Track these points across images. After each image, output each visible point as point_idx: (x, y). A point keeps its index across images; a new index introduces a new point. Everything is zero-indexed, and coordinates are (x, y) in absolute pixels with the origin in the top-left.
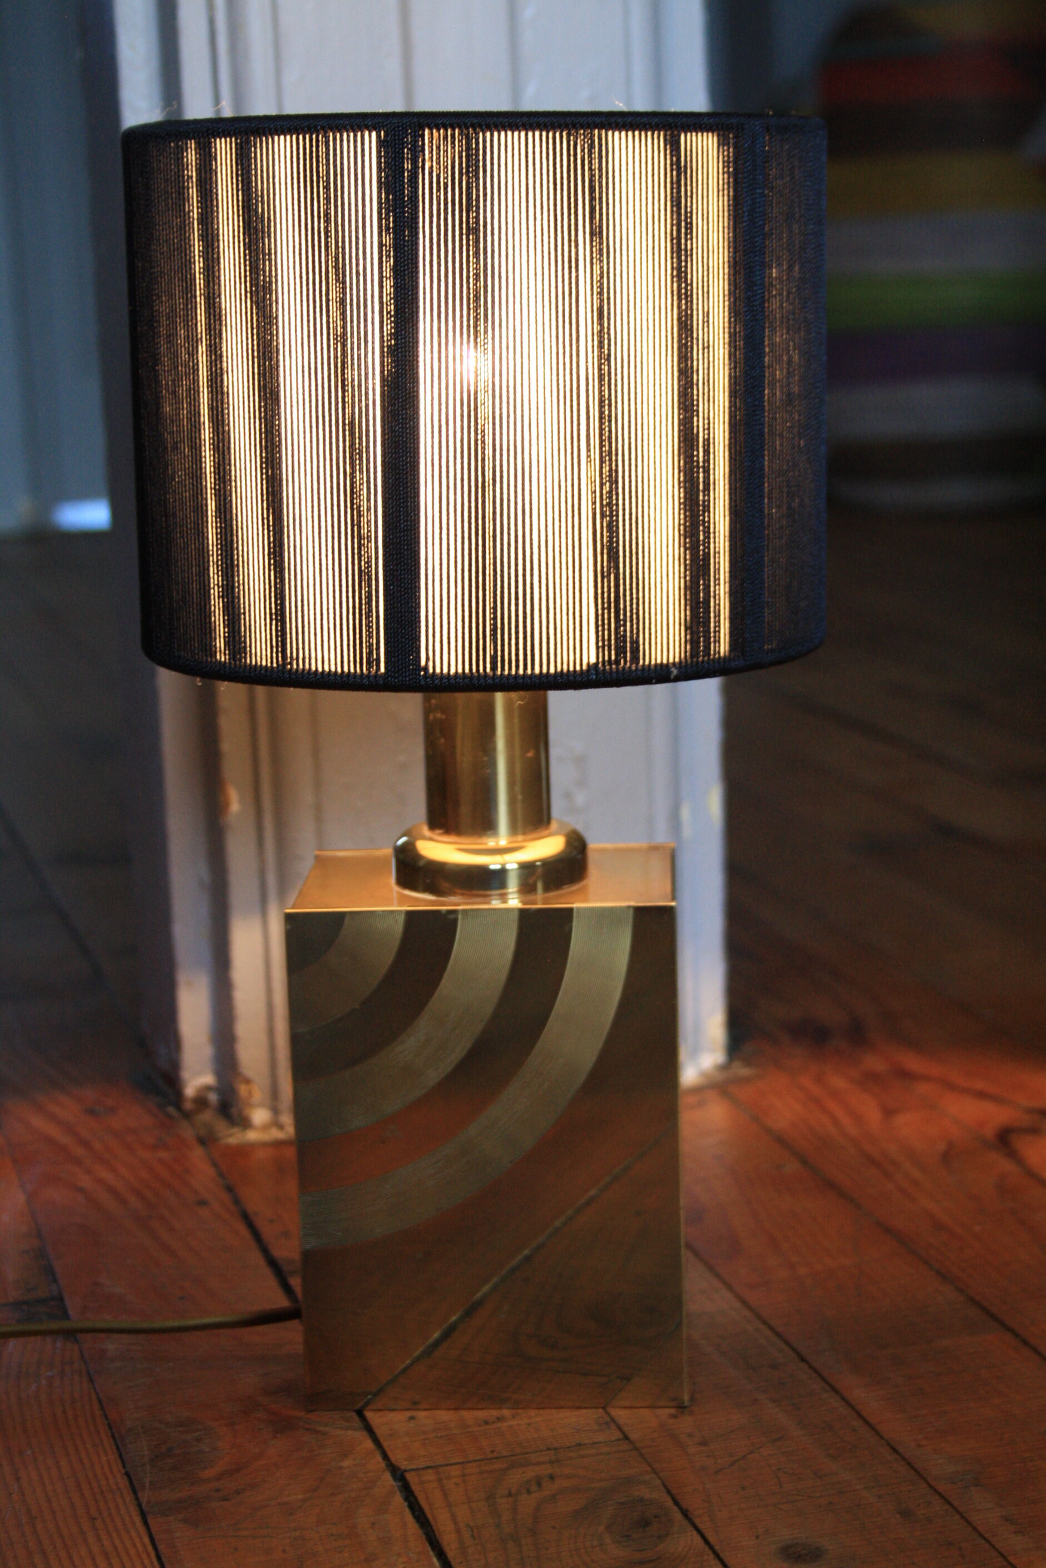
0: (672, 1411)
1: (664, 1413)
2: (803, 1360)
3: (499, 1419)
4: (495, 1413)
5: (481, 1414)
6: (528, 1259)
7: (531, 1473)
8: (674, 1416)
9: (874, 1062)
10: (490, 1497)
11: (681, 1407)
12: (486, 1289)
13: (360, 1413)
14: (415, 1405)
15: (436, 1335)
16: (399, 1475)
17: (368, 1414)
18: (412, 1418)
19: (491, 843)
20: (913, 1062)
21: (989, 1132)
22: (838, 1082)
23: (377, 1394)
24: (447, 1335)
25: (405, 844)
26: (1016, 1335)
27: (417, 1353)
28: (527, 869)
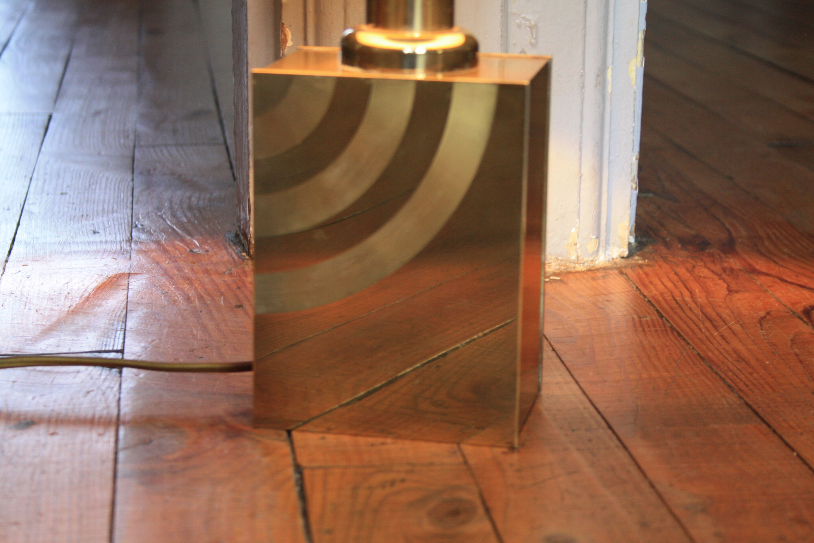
0: (505, 450)
1: (498, 451)
2: (610, 427)
3: (383, 444)
4: (380, 440)
5: (371, 440)
6: (444, 355)
7: (390, 476)
8: (504, 453)
9: (734, 263)
10: (355, 488)
11: (512, 449)
12: (408, 370)
13: (289, 432)
14: (329, 431)
15: (362, 393)
16: (299, 469)
17: (295, 434)
18: (323, 438)
19: (408, 35)
20: (761, 265)
21: (799, 308)
22: (703, 272)
23: (305, 423)
24: (369, 394)
25: (350, 35)
26: (769, 426)
27: (344, 402)
28: (432, 55)
